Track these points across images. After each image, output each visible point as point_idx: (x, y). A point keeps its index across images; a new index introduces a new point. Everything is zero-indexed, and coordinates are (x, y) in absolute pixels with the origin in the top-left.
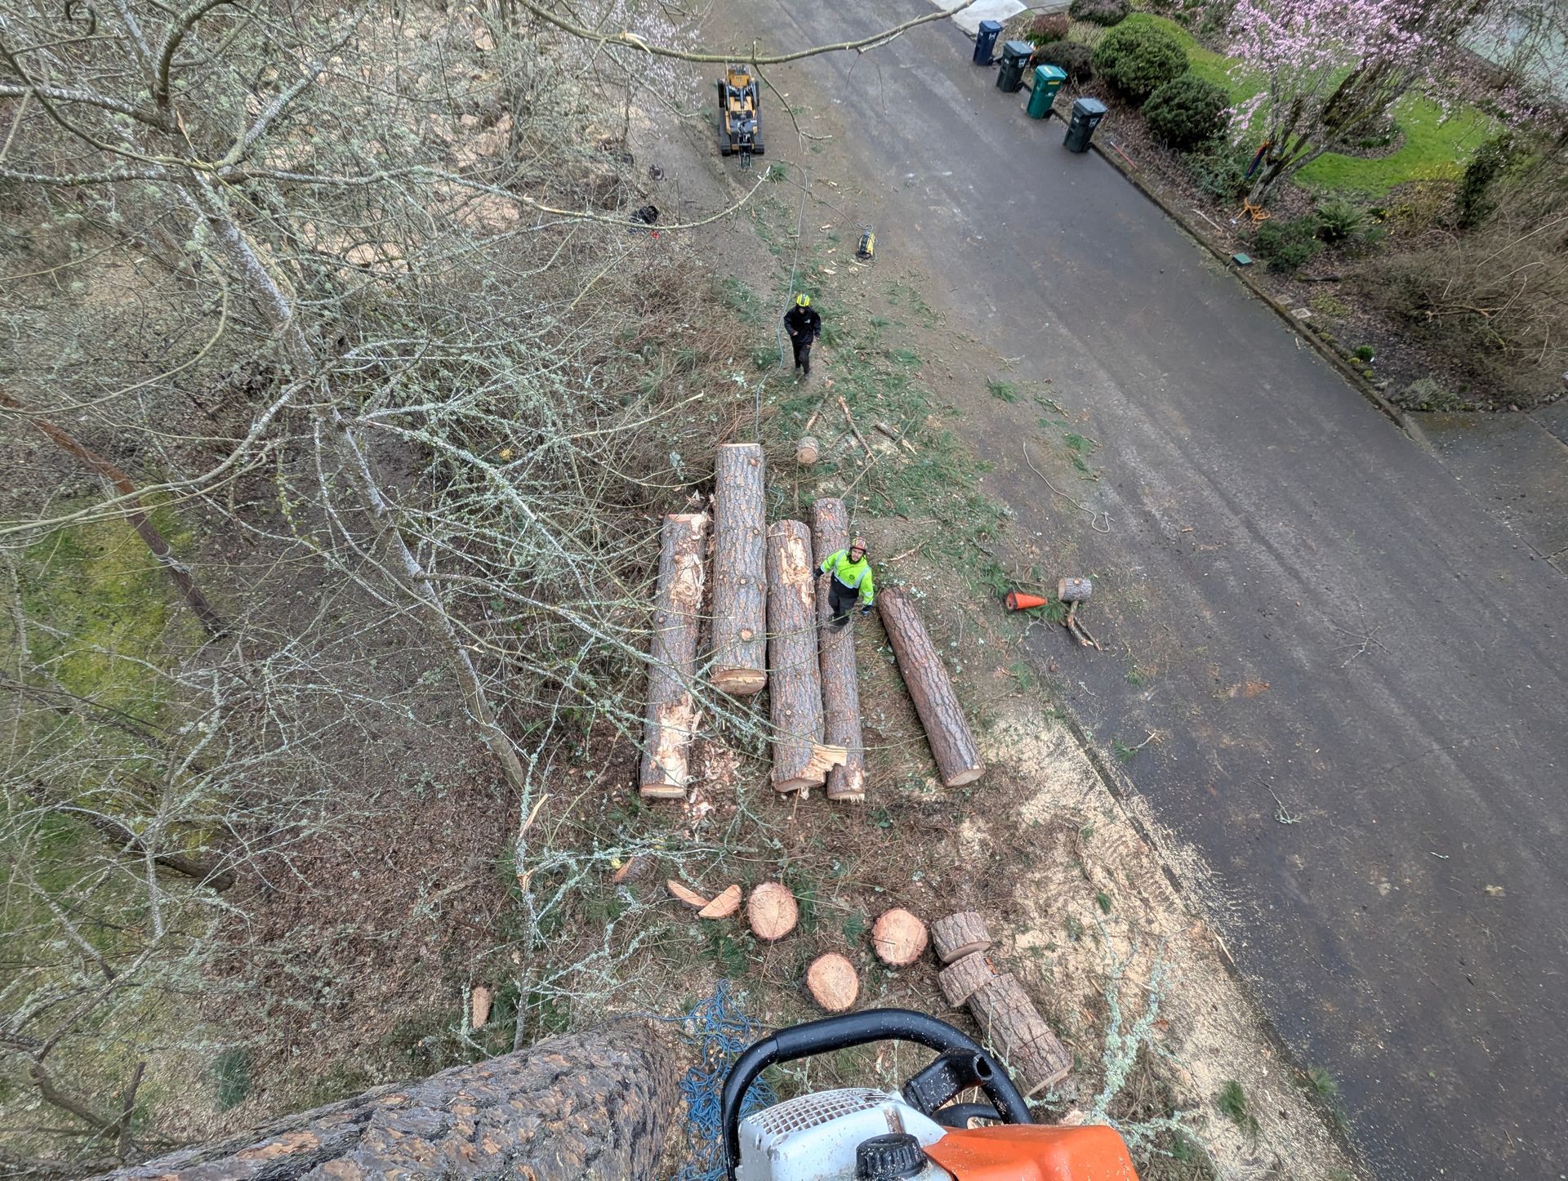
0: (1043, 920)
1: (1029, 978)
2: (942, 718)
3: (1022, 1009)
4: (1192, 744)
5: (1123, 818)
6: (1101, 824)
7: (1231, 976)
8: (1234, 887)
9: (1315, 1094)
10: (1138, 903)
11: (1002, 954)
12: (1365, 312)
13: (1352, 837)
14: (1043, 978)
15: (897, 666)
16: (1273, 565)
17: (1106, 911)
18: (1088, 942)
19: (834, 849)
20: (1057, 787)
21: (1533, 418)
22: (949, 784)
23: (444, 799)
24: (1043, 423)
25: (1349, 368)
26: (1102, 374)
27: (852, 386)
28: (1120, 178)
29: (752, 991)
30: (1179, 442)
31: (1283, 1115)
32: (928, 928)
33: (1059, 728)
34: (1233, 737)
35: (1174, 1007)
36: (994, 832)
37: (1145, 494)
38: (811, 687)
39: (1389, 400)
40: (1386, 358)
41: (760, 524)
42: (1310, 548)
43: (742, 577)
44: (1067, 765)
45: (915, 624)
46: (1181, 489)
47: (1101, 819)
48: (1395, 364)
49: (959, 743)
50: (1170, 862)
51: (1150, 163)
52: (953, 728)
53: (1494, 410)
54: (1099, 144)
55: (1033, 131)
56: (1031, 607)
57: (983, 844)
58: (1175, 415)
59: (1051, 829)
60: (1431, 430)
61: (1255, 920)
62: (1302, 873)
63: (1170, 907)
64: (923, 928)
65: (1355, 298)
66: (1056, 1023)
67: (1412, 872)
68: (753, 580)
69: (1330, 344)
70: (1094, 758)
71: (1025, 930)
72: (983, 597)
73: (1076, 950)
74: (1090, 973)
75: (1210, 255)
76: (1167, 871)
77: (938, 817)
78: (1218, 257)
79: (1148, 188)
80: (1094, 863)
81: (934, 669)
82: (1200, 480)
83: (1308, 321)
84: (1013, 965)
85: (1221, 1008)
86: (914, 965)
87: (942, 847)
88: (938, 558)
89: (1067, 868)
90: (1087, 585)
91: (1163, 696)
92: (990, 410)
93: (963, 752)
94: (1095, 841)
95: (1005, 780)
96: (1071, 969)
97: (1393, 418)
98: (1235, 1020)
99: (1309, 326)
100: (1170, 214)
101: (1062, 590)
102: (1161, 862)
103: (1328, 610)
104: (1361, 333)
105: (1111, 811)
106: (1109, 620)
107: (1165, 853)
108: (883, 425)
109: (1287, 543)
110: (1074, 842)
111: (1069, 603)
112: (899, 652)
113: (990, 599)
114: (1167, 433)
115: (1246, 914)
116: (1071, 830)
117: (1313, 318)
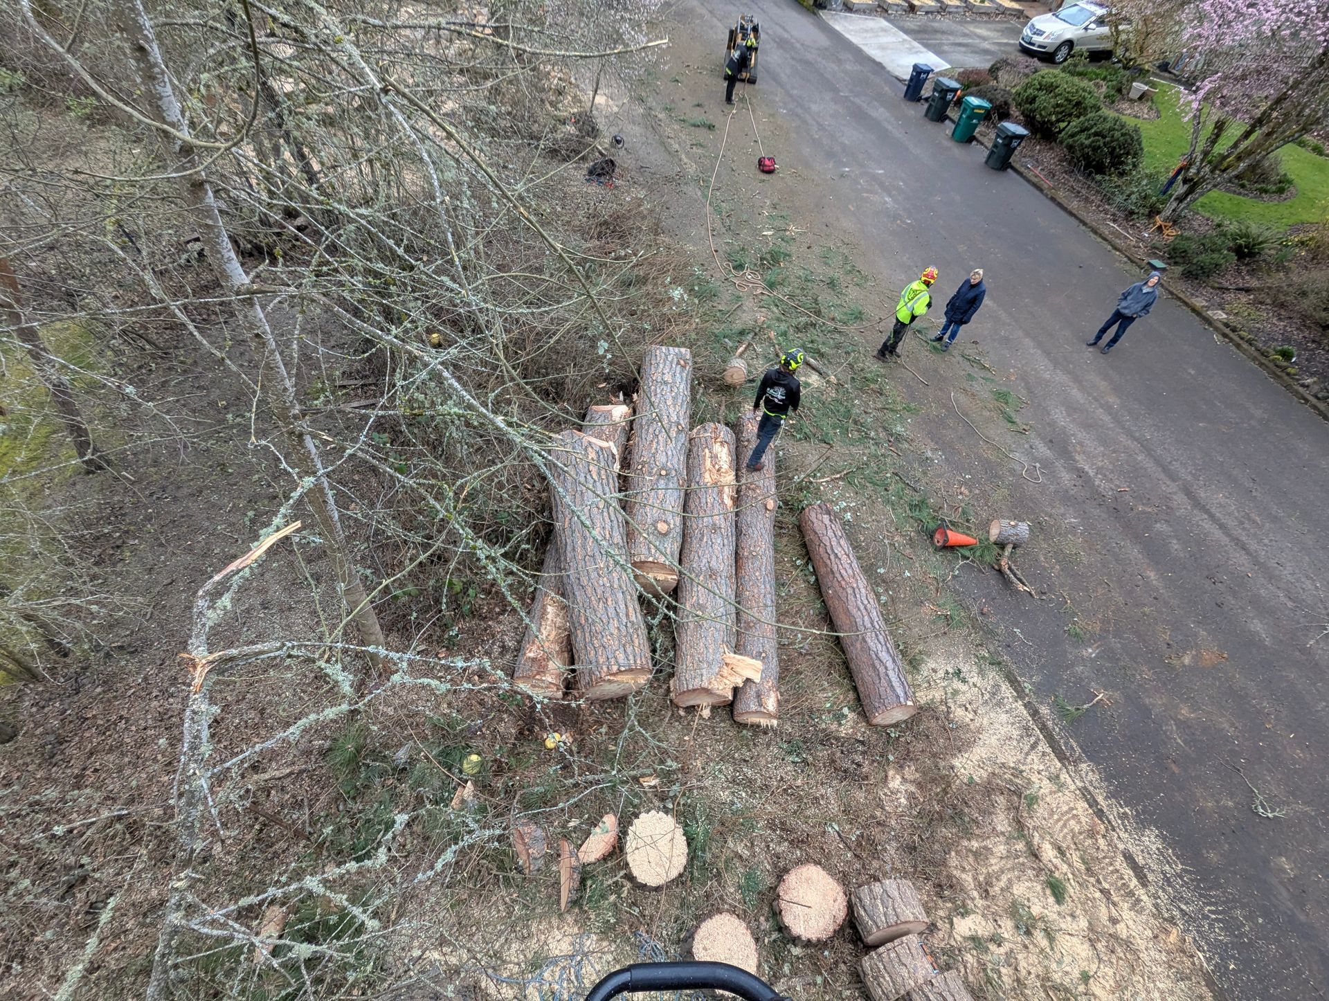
0: (984, 903)
1: (971, 978)
2: (871, 644)
4: (1146, 711)
5: (1073, 787)
6: (1047, 791)
8: (1210, 889)
10: (1098, 895)
11: (937, 941)
12: (1280, 320)
14: (989, 981)
15: (818, 588)
16: (1218, 534)
17: (1059, 899)
18: (1039, 936)
20: (994, 742)
22: (875, 721)
24: (970, 377)
25: (1271, 365)
26: (1028, 342)
28: (1037, 193)
30: (1108, 408)
32: (848, 894)
33: (993, 675)
34: (1193, 710)
36: (922, 784)
37: (1076, 451)
38: (726, 589)
39: (1316, 396)
40: (1307, 360)
41: (684, 422)
42: (1254, 522)
43: (662, 469)
44: (1004, 717)
45: (842, 542)
46: (1114, 452)
47: (1047, 786)
48: (1317, 366)
49: (891, 673)
50: (1131, 848)
51: (1065, 183)
52: (884, 655)
54: (1017, 166)
55: (957, 151)
56: (961, 546)
57: (911, 796)
58: (1103, 385)
59: (989, 789)
61: (1242, 935)
62: (1293, 881)
63: (1137, 905)
64: (842, 896)
65: (1269, 307)
68: (674, 473)
69: (1250, 342)
70: (1035, 713)
71: (964, 912)
72: (910, 529)
73: (1026, 947)
74: (1045, 980)
75: (1125, 259)
76: (1129, 857)
77: (858, 759)
78: (1132, 262)
79: (1064, 202)
80: (1043, 838)
81: (863, 591)
82: (1134, 445)
83: (1225, 321)
84: (951, 957)
86: (828, 942)
87: (861, 796)
88: (864, 487)
89: (1009, 839)
90: (1023, 528)
91: (1109, 655)
93: (896, 683)
94: (1041, 810)
95: (936, 726)
96: (1024, 973)
97: (1321, 413)
99: (1227, 325)
100: (1085, 224)
101: (994, 532)
102: (1121, 846)
103: (1282, 585)
104: (1279, 337)
105: (1058, 777)
106: (1045, 569)
107: (1125, 835)
109: (1230, 514)
110: (1017, 809)
111: (1001, 545)
112: (822, 570)
113: (918, 532)
114: (1096, 399)
115: (1230, 926)
116: (1013, 793)
117: (1229, 319)
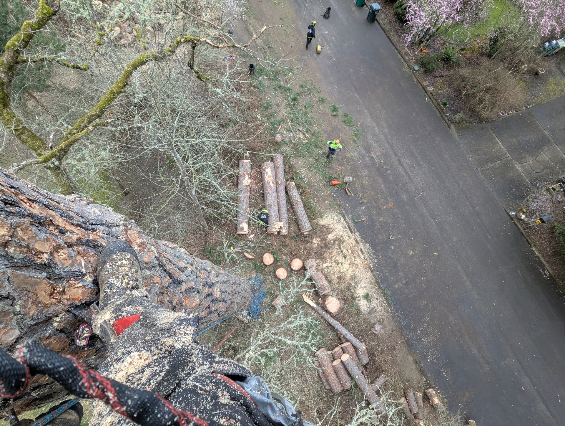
0: (330, 261)
1: (325, 273)
3: (322, 278)
4: (372, 220)
5: (353, 238)
7: (371, 272)
8: (376, 253)
9: (385, 295)
10: (353, 257)
11: (320, 268)
12: (449, 88)
13: (406, 242)
14: (328, 273)
16: (403, 172)
18: (340, 265)
19: (282, 245)
20: (337, 231)
21: (488, 126)
22: (302, 232)
23: (190, 235)
25: (440, 109)
26: (366, 111)
27: (292, 115)
29: (264, 276)
30: (385, 134)
31: (377, 299)
33: (340, 216)
34: (383, 219)
35: (357, 278)
36: (321, 241)
37: (372, 151)
39: (448, 120)
40: (451, 105)
42: (414, 167)
44: (341, 225)
46: (382, 149)
47: (347, 238)
48: (453, 107)
50: (362, 248)
51: (394, 27)
53: (478, 123)
56: (337, 184)
57: (318, 244)
58: (385, 125)
59: (334, 241)
60: (458, 129)
61: (380, 260)
62: (393, 250)
63: (360, 258)
64: (302, 263)
65: (448, 83)
66: (330, 282)
67: (418, 250)
70: (348, 224)
71: (326, 263)
72: (324, 182)
73: (337, 267)
74: (339, 272)
75: (407, 66)
76: (361, 250)
77: (308, 238)
78: (409, 67)
79: (392, 38)
80: (344, 248)
82: (388, 146)
83: (431, 92)
84: (322, 270)
85: (368, 279)
86: (299, 270)
87: (308, 245)
88: (313, 170)
89: (337, 249)
90: (351, 178)
91: (367, 208)
92: (332, 124)
94: (345, 243)
96: (335, 271)
97: (448, 126)
98: (370, 281)
99: (431, 94)
100: (397, 49)
101: (345, 180)
102: (360, 248)
103: (414, 185)
104: (446, 96)
105: (350, 236)
106: (357, 188)
107: (361, 246)
108: (300, 129)
109: (408, 166)
110: (340, 243)
111: (346, 183)
113: (326, 182)
114: (382, 131)
115: (378, 259)
116: (340, 241)
117: (433, 90)
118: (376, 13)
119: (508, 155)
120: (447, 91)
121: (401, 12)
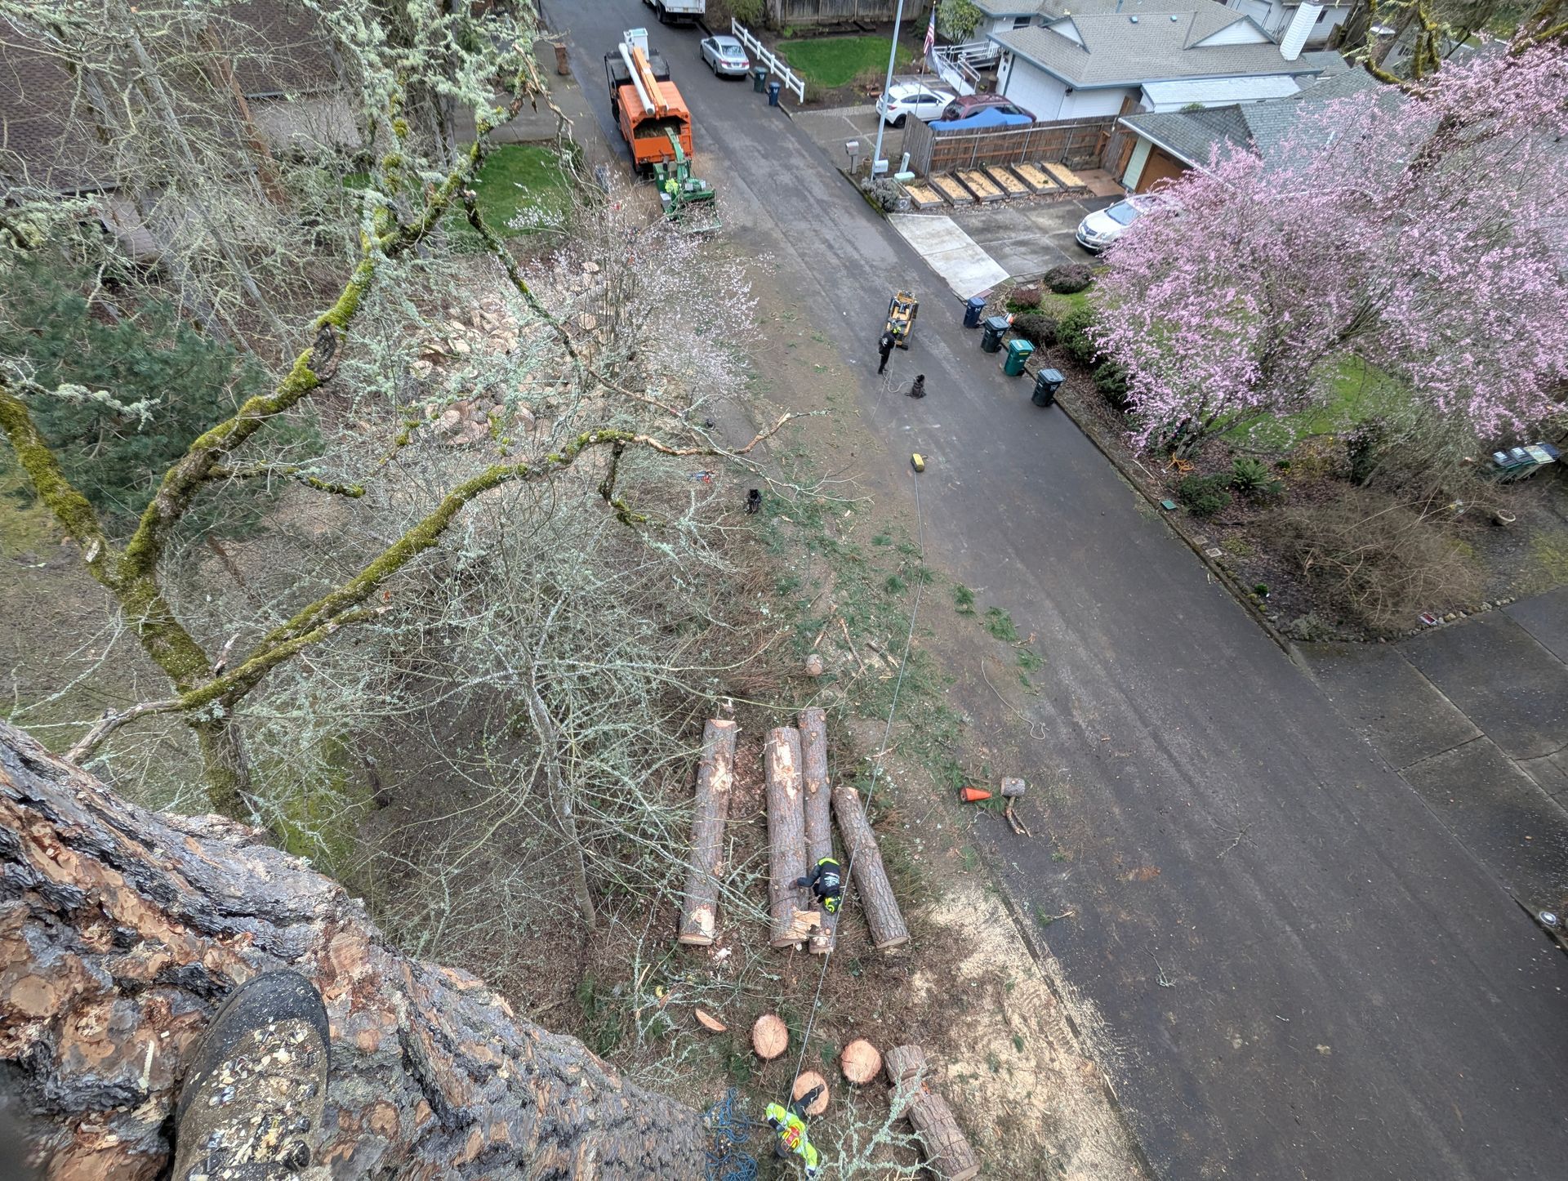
0: (970, 1055)
1: (956, 1099)
3: (945, 1121)
4: (1097, 916)
5: (1039, 976)
6: (1021, 980)
7: (1112, 1107)
8: (1121, 1036)
10: (1045, 1044)
11: (937, 1079)
12: (1266, 552)
13: (1215, 1000)
14: (966, 1100)
16: (1172, 771)
17: (1020, 1049)
18: (1004, 1074)
19: (817, 990)
20: (990, 948)
21: (1398, 650)
23: (538, 939)
25: (1249, 602)
26: (1048, 604)
27: (851, 609)
28: (1076, 429)
29: (753, 1098)
30: (1105, 664)
32: (882, 1056)
33: (994, 900)
34: (1129, 914)
35: (1066, 1129)
36: (938, 982)
37: (1074, 707)
39: (1278, 631)
40: (1279, 594)
42: (1202, 757)
44: (998, 930)
46: (1104, 704)
47: (1021, 976)
48: (1286, 599)
50: (1073, 1014)
51: (1100, 417)
53: (1365, 641)
54: (1060, 399)
55: (1008, 388)
56: (979, 800)
57: (929, 990)
58: (1104, 640)
59: (982, 982)
60: (1312, 656)
61: (1135, 1063)
62: (1174, 1028)
63: (1069, 1049)
64: (878, 1056)
65: (1259, 540)
66: (972, 1136)
67: (1260, 1031)
69: (1234, 580)
70: (1020, 926)
71: (956, 1061)
72: (943, 790)
73: (994, 1079)
74: (1003, 1099)
75: (1143, 500)
76: (1070, 1021)
77: (896, 969)
78: (1150, 502)
79: (1098, 439)
80: (1013, 1011)
82: (1119, 696)
83: (1217, 560)
84: (944, 1089)
85: (1102, 1132)
86: (870, 1084)
87: (899, 993)
88: (910, 756)
89: (992, 1014)
90: (1021, 784)
91: (1077, 878)
92: (958, 632)
94: (1015, 993)
95: (950, 941)
96: (989, 1094)
97: (1282, 647)
98: (1112, 1142)
99: (1218, 565)
100: (1113, 463)
101: (1003, 787)
102: (1065, 1013)
103: (1212, 810)
104: (1261, 571)
105: (1030, 969)
106: (1039, 812)
107: (1070, 1005)
108: (873, 644)
109: (1184, 753)
110: (999, 993)
111: (1008, 798)
113: (948, 791)
114: (1096, 655)
115: (1129, 1058)
116: (997, 982)
117: (1222, 557)
118: (1053, 388)
119: (1479, 733)
120: (1257, 559)
121: (1113, 387)
